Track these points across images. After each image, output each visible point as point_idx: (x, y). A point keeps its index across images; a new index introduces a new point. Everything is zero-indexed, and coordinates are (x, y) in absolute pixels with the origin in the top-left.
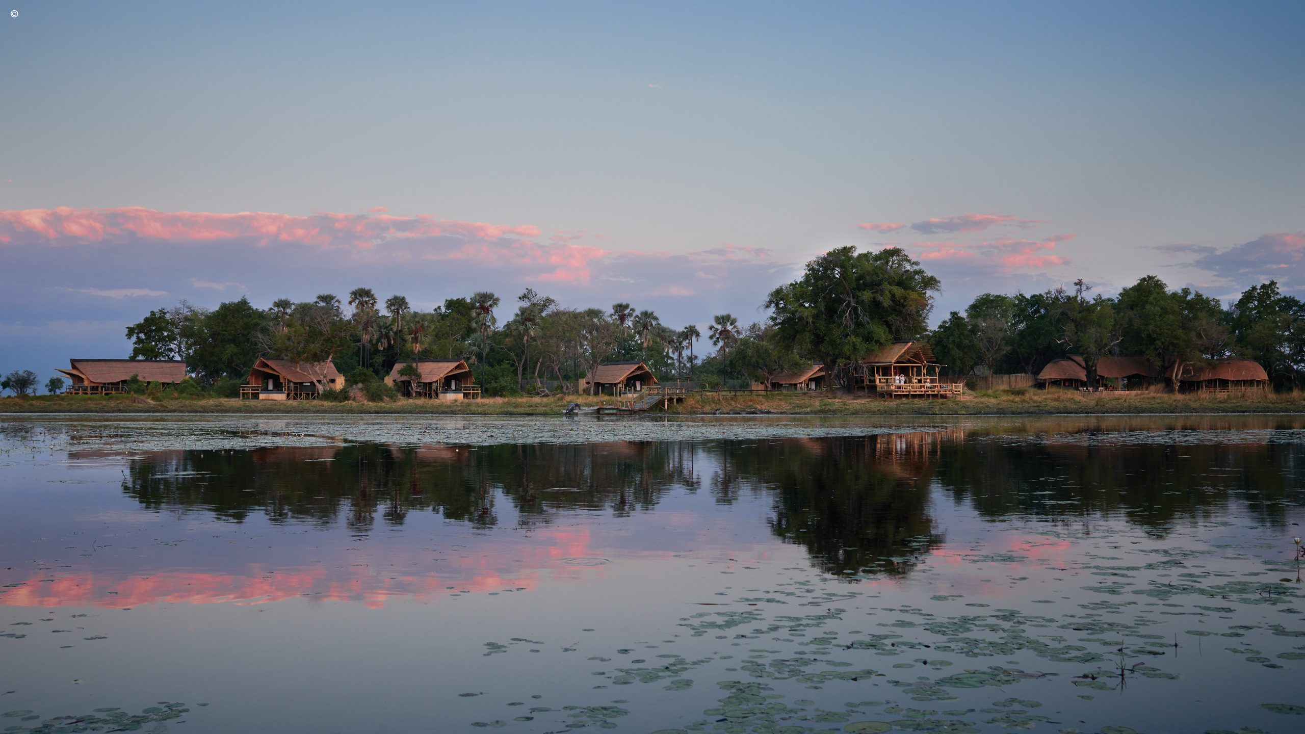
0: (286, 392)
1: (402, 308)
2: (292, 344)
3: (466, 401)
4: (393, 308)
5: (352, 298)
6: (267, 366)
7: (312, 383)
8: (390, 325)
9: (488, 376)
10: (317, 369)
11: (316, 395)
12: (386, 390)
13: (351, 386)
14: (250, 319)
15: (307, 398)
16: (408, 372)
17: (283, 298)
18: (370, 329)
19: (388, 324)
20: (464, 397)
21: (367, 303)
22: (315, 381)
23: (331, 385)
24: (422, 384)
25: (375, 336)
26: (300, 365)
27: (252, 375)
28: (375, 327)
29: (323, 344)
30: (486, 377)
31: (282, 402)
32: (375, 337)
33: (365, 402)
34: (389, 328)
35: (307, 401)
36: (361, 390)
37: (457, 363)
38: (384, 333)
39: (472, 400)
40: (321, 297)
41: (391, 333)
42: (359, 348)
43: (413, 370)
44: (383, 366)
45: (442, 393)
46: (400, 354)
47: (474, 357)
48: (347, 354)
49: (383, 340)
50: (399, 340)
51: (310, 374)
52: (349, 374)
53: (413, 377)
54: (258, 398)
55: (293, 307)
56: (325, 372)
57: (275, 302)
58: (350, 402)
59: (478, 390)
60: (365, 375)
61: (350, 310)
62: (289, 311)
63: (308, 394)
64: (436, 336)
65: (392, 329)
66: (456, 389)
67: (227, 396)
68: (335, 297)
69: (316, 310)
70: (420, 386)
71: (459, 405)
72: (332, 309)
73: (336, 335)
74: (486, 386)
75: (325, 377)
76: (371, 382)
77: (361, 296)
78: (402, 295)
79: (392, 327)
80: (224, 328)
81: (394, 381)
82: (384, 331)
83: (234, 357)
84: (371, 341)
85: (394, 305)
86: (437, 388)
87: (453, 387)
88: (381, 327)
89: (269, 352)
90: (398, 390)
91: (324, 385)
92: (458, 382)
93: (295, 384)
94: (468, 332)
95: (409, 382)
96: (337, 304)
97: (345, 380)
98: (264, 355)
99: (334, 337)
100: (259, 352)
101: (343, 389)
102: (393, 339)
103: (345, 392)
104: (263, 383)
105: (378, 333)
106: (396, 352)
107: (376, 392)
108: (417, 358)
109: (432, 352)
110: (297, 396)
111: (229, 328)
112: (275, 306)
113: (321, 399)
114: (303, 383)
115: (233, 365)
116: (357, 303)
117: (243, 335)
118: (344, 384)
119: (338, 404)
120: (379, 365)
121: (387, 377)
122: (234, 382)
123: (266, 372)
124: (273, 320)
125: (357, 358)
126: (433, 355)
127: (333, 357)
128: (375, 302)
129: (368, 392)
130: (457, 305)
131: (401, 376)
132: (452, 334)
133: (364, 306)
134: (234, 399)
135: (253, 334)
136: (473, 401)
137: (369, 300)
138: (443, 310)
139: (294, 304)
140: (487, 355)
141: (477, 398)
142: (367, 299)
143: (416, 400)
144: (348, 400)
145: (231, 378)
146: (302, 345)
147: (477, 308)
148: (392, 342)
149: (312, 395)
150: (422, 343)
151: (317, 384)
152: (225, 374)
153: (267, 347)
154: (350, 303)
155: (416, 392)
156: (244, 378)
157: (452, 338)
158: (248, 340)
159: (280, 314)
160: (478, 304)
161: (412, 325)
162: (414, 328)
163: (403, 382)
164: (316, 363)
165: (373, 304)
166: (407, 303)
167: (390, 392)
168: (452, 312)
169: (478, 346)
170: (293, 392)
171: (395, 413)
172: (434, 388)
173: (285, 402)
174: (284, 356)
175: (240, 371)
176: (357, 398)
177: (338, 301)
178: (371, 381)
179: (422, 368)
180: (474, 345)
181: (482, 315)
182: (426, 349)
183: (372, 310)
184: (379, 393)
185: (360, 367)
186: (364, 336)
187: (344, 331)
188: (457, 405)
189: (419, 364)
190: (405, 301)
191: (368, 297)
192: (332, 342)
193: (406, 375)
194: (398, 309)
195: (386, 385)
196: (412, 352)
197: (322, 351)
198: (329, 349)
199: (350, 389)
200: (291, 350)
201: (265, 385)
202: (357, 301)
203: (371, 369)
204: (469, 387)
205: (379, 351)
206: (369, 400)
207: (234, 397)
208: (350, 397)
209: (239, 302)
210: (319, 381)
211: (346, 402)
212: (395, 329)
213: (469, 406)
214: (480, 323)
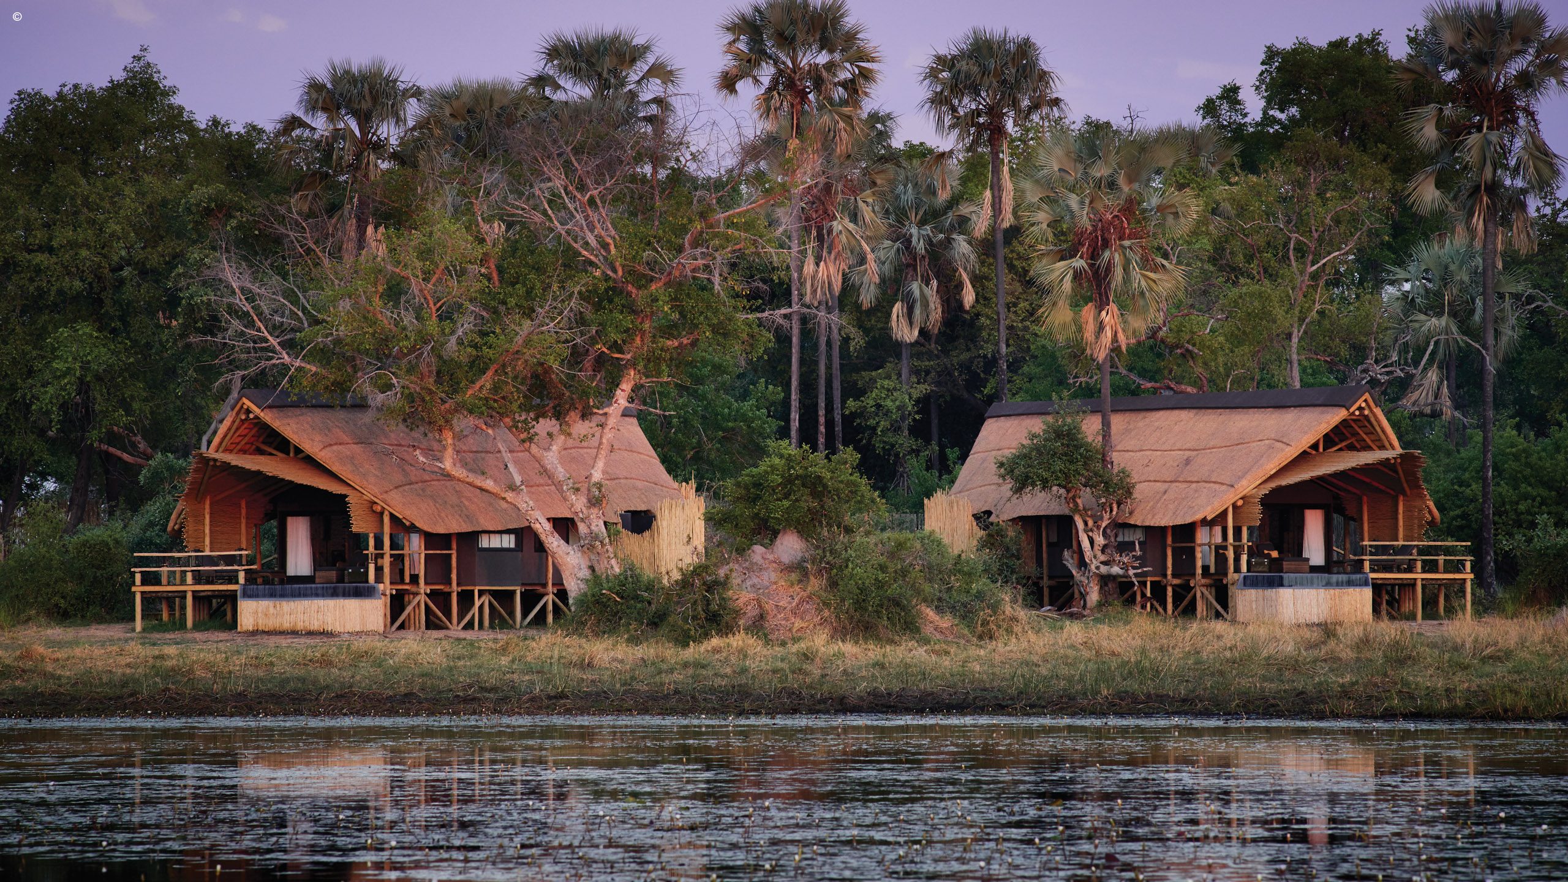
0: (386, 587)
1: (1015, 104)
2: (408, 319)
3: (1389, 630)
4: (967, 104)
5: (738, 56)
6: (279, 444)
7: (525, 535)
8: (954, 201)
9: (1515, 483)
10: (552, 458)
11: (550, 598)
12: (932, 571)
13: (741, 551)
14: (178, 182)
15: (500, 620)
16: (1058, 465)
17: (359, 60)
18: (840, 225)
19: (943, 196)
20: (1376, 610)
21: (819, 83)
22: (543, 528)
23: (632, 543)
24: (1137, 537)
25: (872, 265)
26: (459, 437)
27: (196, 494)
28: (867, 212)
29: (581, 320)
30: (1505, 489)
31: (359, 645)
32: (872, 272)
33: (820, 642)
34: (950, 218)
35: (502, 636)
36: (798, 569)
37: (1334, 417)
38: (920, 247)
39: (1422, 629)
40: (568, 46)
41: (962, 246)
42: (783, 338)
43: (1087, 460)
44: (920, 431)
45: (1250, 583)
46: (1014, 366)
47: (1433, 376)
48: (718, 369)
49: (915, 287)
50: (1005, 281)
51: (512, 488)
52: (729, 482)
53: (1086, 497)
54: (233, 625)
55: (413, 110)
56: (597, 476)
57: (315, 87)
58: (737, 640)
59: (1458, 567)
60: (815, 486)
61: (727, 127)
62: (389, 132)
63: (505, 598)
64: (1213, 260)
65: (963, 224)
66: (1330, 566)
67: (63, 615)
68: (646, 49)
69: (539, 125)
70: (1125, 547)
71: (1347, 654)
72: (628, 118)
73: (651, 265)
74: (1506, 544)
75: (595, 502)
76: (848, 530)
77: (786, 41)
78: (1017, 31)
79: (965, 209)
80: (40, 236)
81: (982, 518)
82: (918, 236)
83: (98, 395)
84: (849, 289)
85: (975, 91)
86: (1221, 559)
87: (1314, 550)
88: (901, 215)
89: (286, 368)
90: (1004, 573)
91: (589, 547)
92: (1337, 518)
93: (432, 540)
94: (1398, 230)
95: (1063, 525)
96: (653, 89)
97: (709, 518)
98: (259, 383)
99: (643, 281)
100: (234, 365)
101: (698, 570)
102: (976, 280)
103: (710, 587)
104: (258, 538)
105: (889, 249)
106: (988, 350)
107: (880, 585)
108: (1107, 390)
109: (1187, 355)
110: (448, 614)
111: (62, 236)
112: (312, 107)
113: (577, 627)
114: (474, 536)
115: (94, 436)
116: (766, 81)
117: (144, 272)
118: (699, 541)
119: (671, 653)
120: (896, 429)
121: (939, 497)
122: (95, 532)
123: (275, 480)
124: (301, 182)
125: (775, 392)
126: (1199, 370)
127: (636, 389)
128: (866, 75)
129: (833, 584)
130: (1330, 80)
131: (1018, 490)
132: (1301, 251)
133: (803, 95)
134: (100, 632)
135: (200, 263)
136: (1430, 630)
137: (830, 66)
138: (1254, 106)
139: (418, 93)
140: (1510, 363)
141: (1450, 612)
142: (823, 58)
143: (1105, 629)
144: (727, 630)
145: (82, 511)
146: (465, 325)
147: (1449, 93)
148: (969, 297)
149: (530, 599)
150: (1129, 302)
151: (553, 542)
152: (50, 485)
153: (273, 341)
154: (728, 83)
155: (1105, 580)
156: (152, 509)
157: (1298, 273)
158: (172, 302)
159: (345, 151)
160: (1450, 76)
161: (1073, 201)
162: (1085, 221)
163: (1028, 522)
164: (545, 426)
165: (851, 86)
166: (1044, 76)
167: (955, 582)
168: (1304, 117)
169: (1453, 314)
170: (423, 588)
171: (981, 710)
172: (1203, 556)
173: (379, 645)
174: (367, 388)
175: (132, 471)
176: (771, 623)
177: (662, 72)
178: (848, 519)
179: (1130, 443)
180: (1434, 307)
181: (1474, 139)
182: (1153, 333)
183: (848, 119)
184: (894, 589)
185: (790, 447)
186: (809, 267)
187: (695, 244)
188: (1333, 659)
189: (1118, 422)
190: (1033, 64)
191: (826, 44)
192: (631, 309)
193: (1046, 485)
194: (995, 113)
195: (934, 543)
196: (1078, 352)
197: (576, 357)
198: (616, 347)
199: (731, 570)
200: (402, 355)
201: (266, 546)
202: (766, 74)
203: (849, 455)
204: (1405, 550)
205: (896, 348)
206: (840, 632)
207: (100, 620)
208: (737, 613)
209: (114, 87)
210: (565, 527)
211: (715, 641)
212: (981, 225)
213: (1401, 662)
214: (1466, 183)
